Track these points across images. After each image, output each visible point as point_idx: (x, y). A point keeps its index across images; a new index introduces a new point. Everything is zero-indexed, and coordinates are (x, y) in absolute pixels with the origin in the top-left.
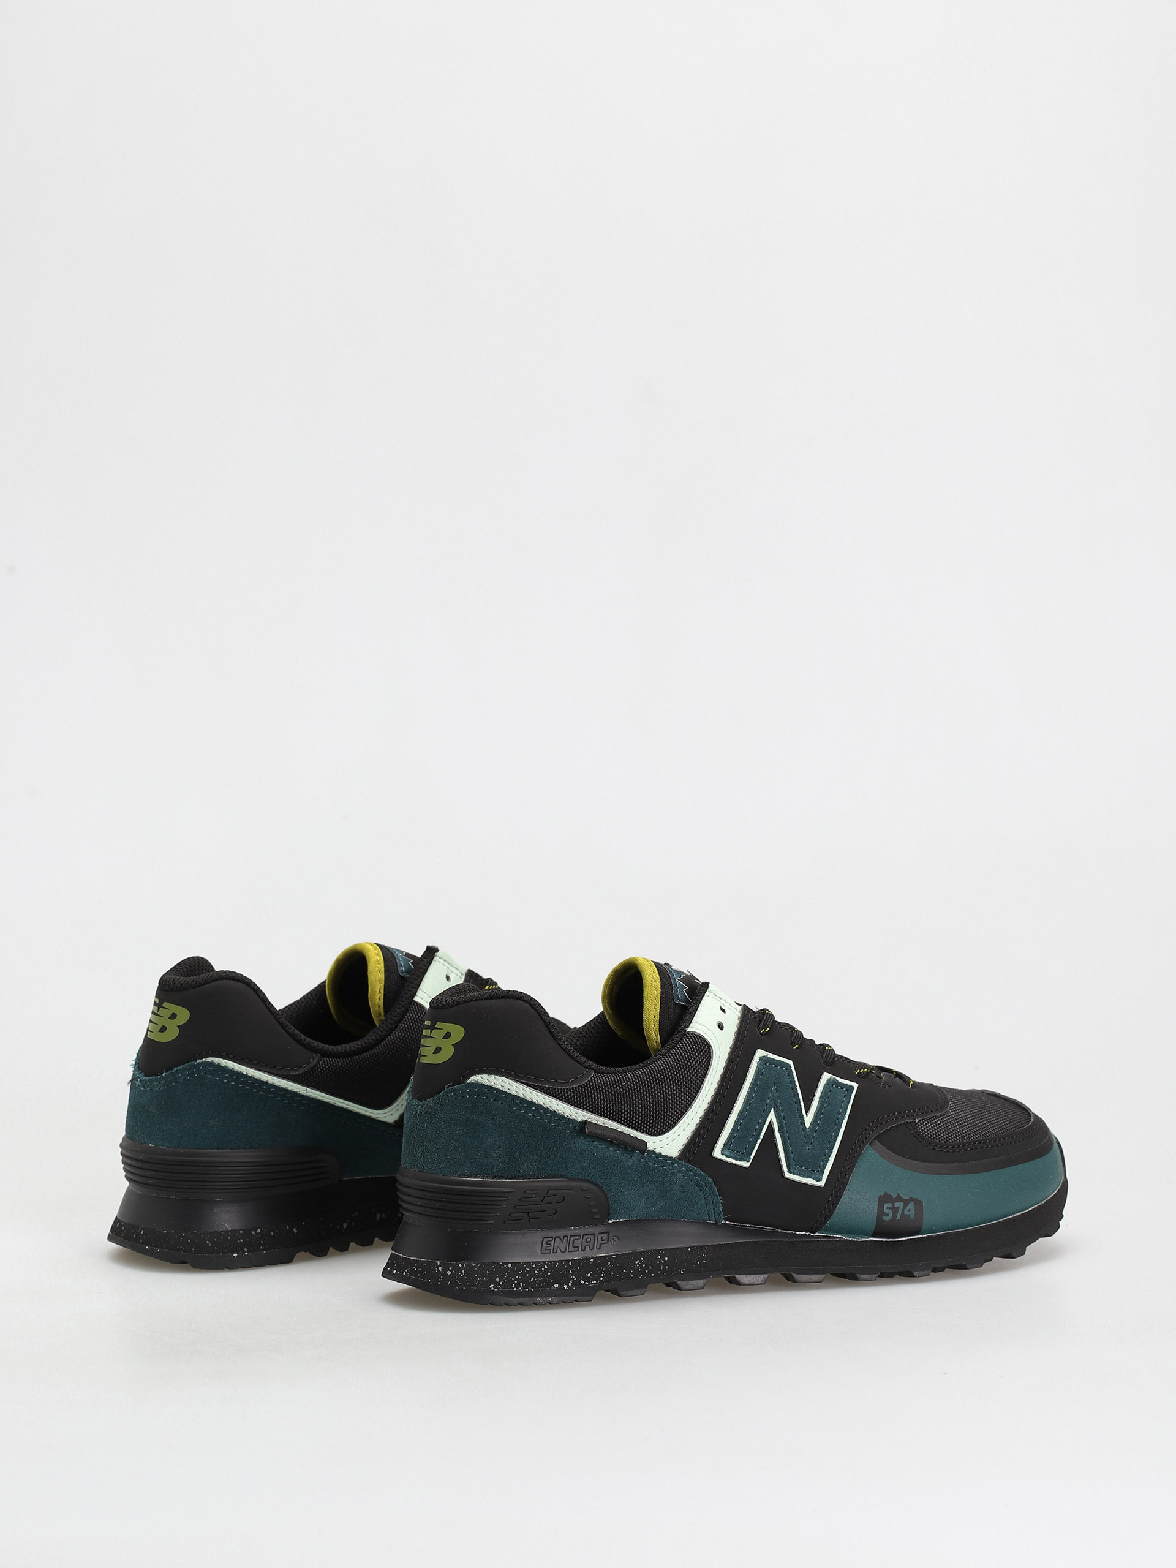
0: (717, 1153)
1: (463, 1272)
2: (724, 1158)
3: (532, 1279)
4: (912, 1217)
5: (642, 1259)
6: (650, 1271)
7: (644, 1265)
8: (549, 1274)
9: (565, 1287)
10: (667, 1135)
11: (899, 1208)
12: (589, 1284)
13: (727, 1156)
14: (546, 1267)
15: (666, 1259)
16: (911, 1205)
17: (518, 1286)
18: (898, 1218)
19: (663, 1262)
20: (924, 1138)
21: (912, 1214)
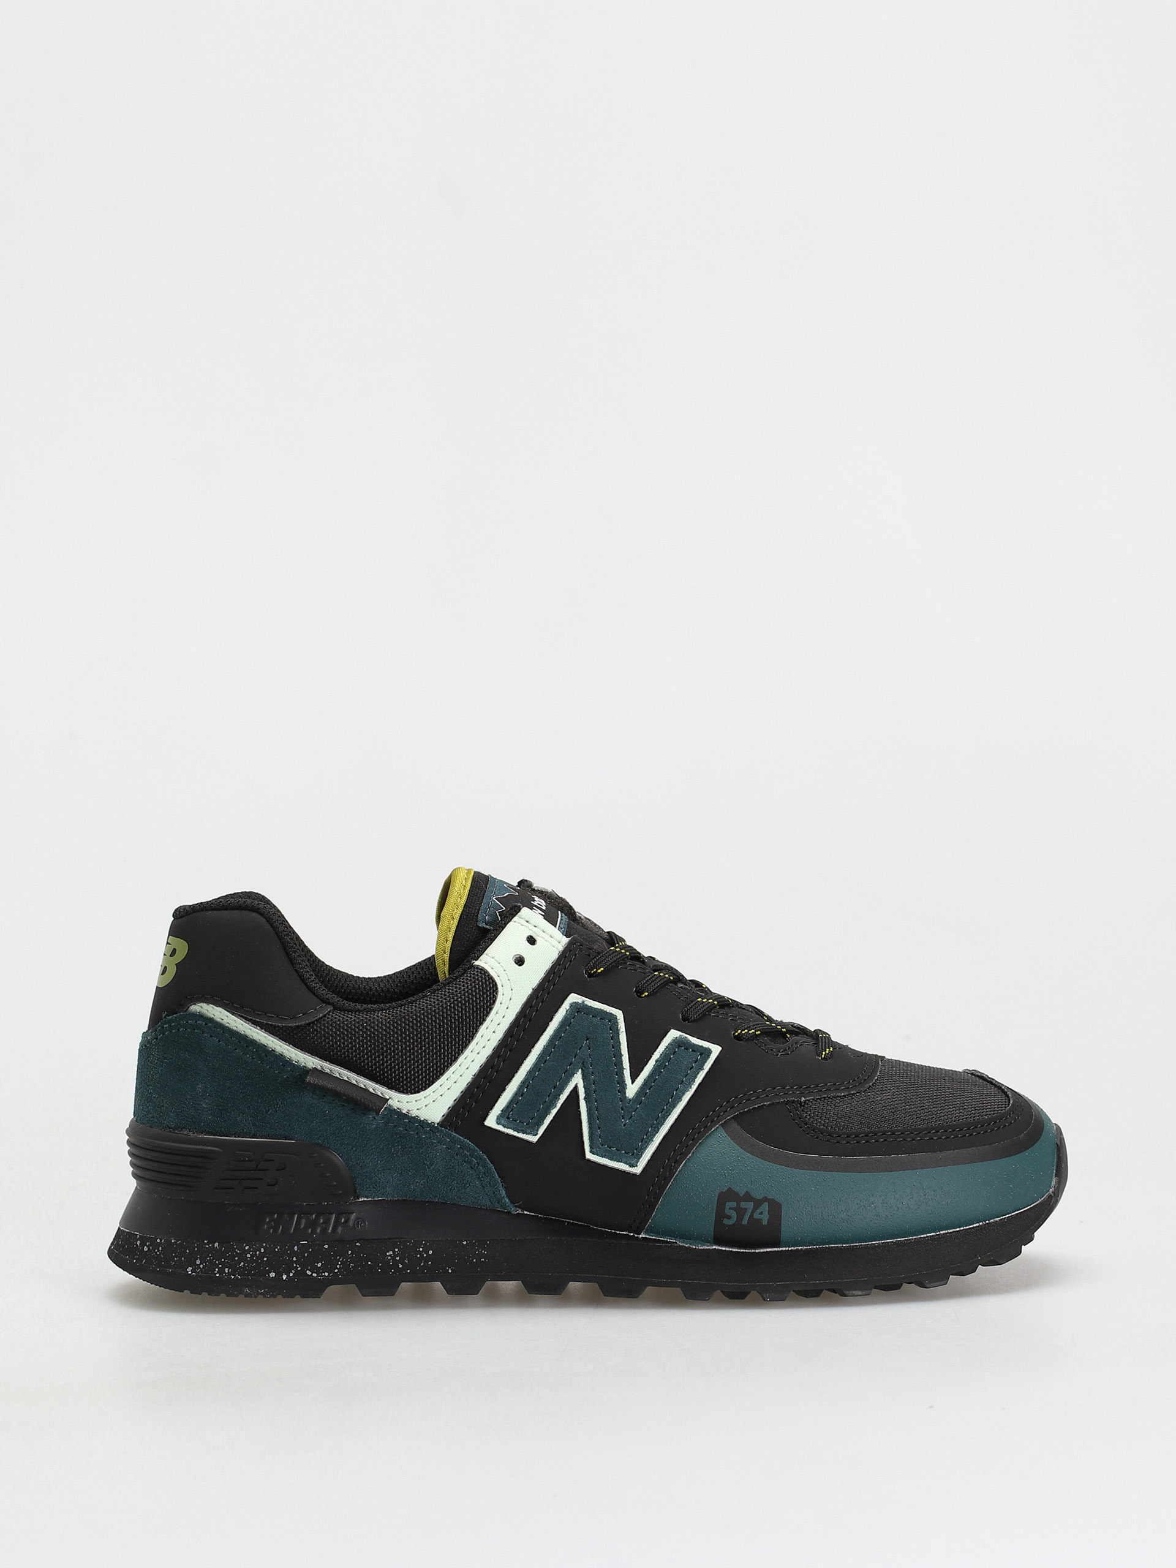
0: (491, 1121)
1: (160, 1248)
2: (500, 1128)
3: (242, 1263)
4: (765, 1222)
5: (397, 1250)
6: (405, 1267)
7: (398, 1258)
8: (265, 1259)
9: (284, 1277)
10: (423, 1094)
11: (746, 1210)
12: (318, 1276)
13: (505, 1127)
14: (262, 1250)
15: (431, 1252)
16: (765, 1206)
17: (221, 1271)
18: (745, 1222)
19: (425, 1255)
20: (806, 1123)
21: (765, 1219)
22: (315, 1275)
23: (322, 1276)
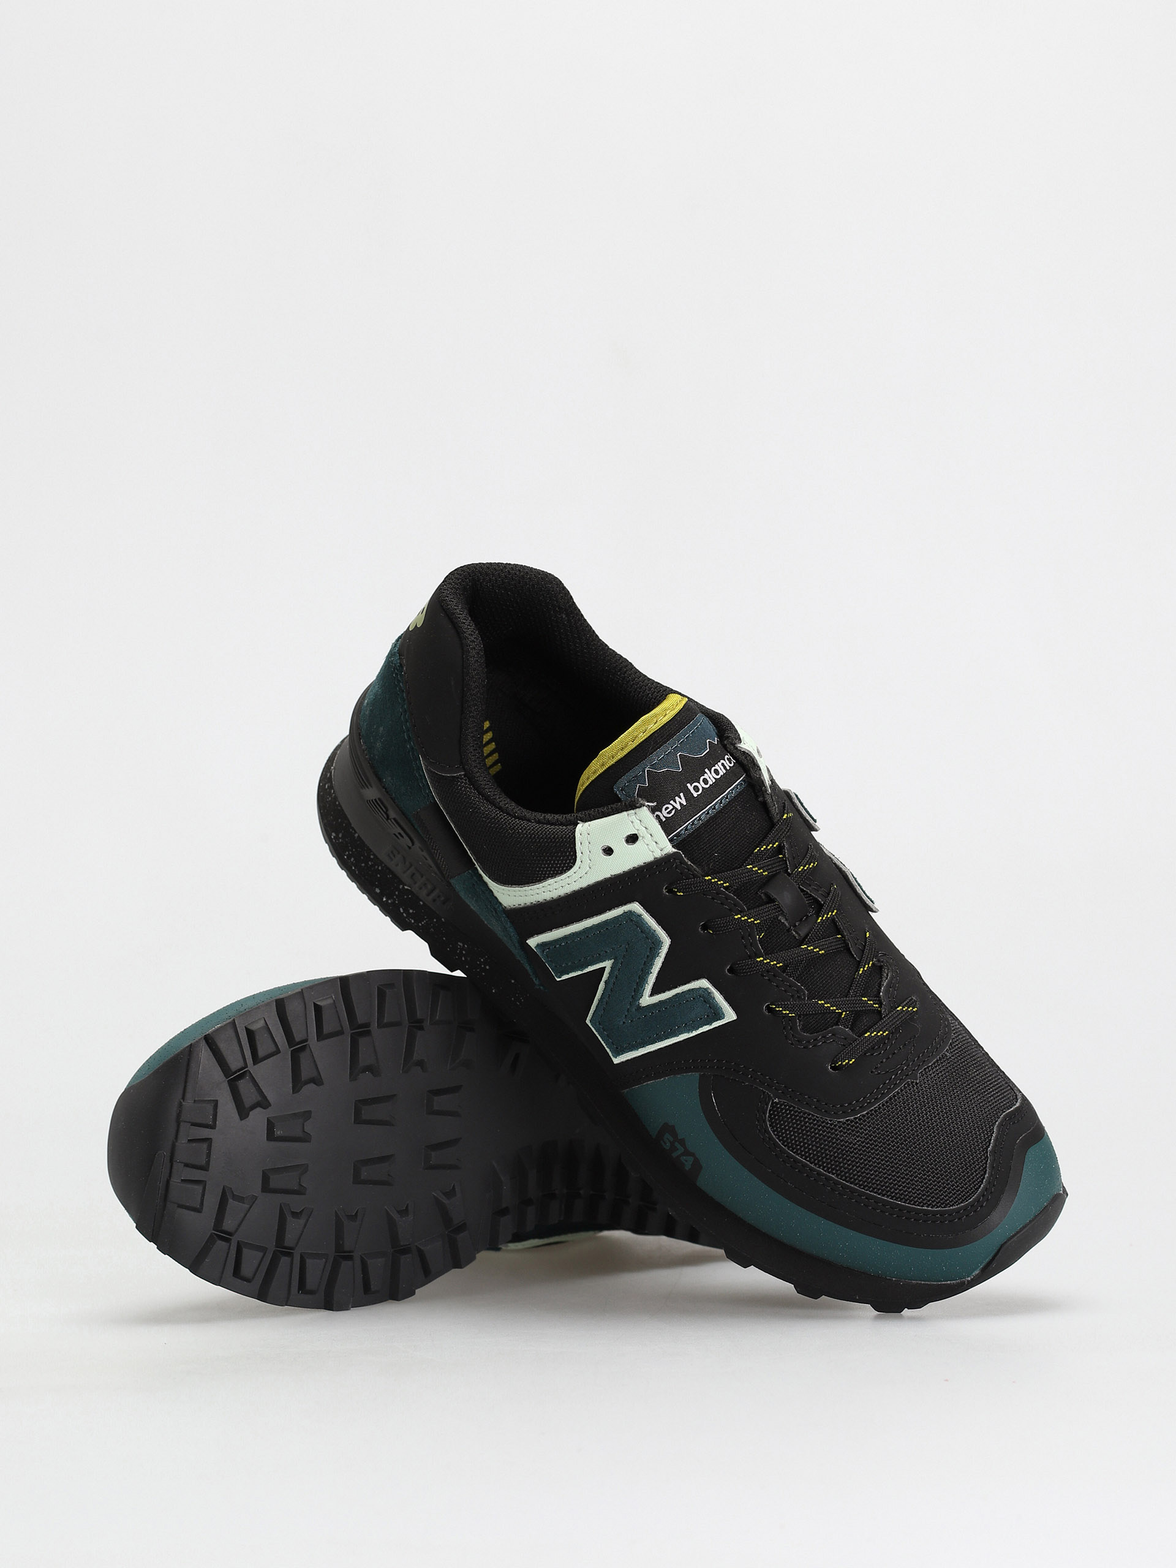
0: (532, 944)
2: (538, 952)
4: (687, 1169)
5: (466, 945)
6: (466, 963)
7: (464, 952)
8: (379, 875)
9: (384, 899)
11: (677, 1149)
12: (407, 918)
13: (541, 953)
16: (691, 1159)
18: (674, 1156)
19: (483, 966)
20: (764, 1121)
21: (688, 1167)
22: (405, 915)
23: (409, 919)
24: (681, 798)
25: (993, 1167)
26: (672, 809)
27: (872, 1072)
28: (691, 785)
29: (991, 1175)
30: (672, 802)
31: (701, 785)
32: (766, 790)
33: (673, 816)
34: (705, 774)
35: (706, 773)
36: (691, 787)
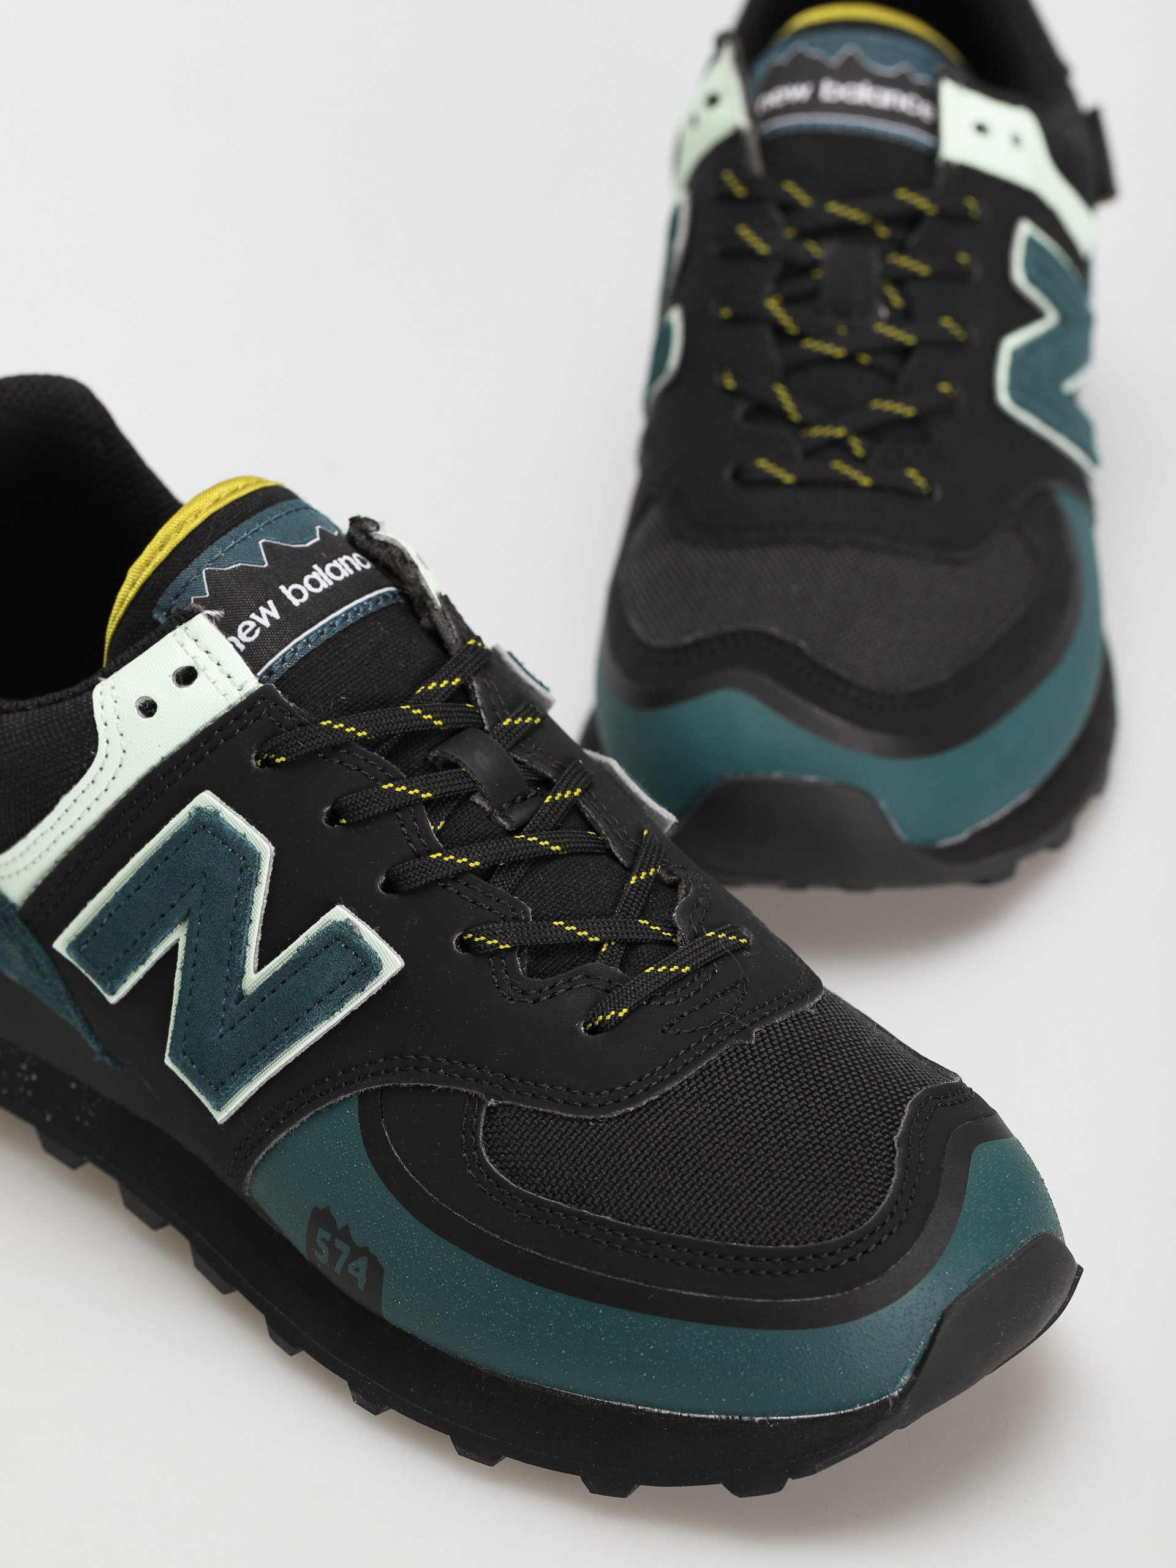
0: (62, 946)
2: (73, 961)
4: (361, 1286)
6: (2, 1083)
11: (341, 1252)
13: (78, 962)
15: (34, 1078)
16: (364, 1260)
18: (337, 1269)
19: (27, 1079)
20: (476, 1148)
24: (270, 609)
25: (905, 1167)
26: (255, 628)
27: (663, 1031)
28: (287, 588)
29: (902, 1179)
30: (253, 616)
31: (306, 588)
32: (433, 605)
33: (257, 639)
34: (314, 573)
35: (314, 570)
36: (287, 591)
